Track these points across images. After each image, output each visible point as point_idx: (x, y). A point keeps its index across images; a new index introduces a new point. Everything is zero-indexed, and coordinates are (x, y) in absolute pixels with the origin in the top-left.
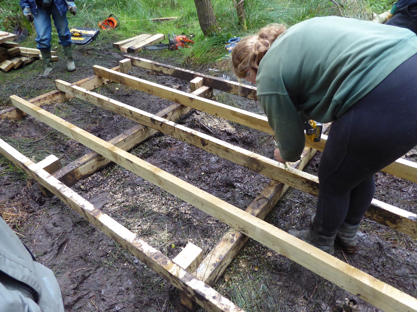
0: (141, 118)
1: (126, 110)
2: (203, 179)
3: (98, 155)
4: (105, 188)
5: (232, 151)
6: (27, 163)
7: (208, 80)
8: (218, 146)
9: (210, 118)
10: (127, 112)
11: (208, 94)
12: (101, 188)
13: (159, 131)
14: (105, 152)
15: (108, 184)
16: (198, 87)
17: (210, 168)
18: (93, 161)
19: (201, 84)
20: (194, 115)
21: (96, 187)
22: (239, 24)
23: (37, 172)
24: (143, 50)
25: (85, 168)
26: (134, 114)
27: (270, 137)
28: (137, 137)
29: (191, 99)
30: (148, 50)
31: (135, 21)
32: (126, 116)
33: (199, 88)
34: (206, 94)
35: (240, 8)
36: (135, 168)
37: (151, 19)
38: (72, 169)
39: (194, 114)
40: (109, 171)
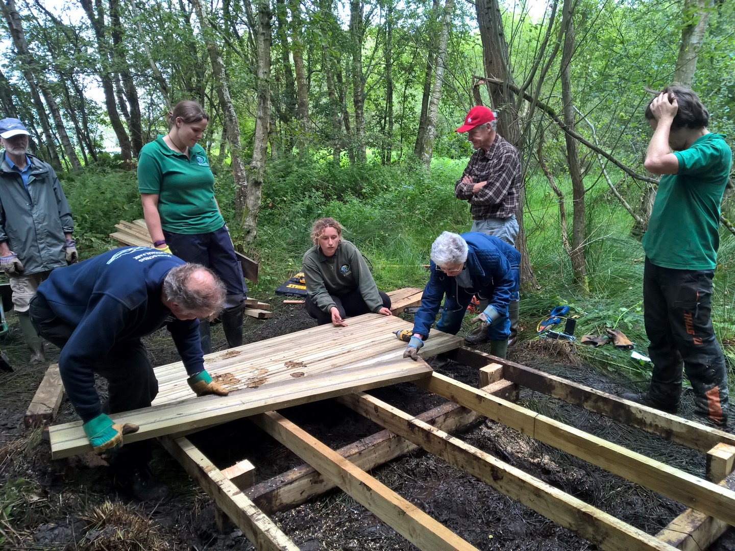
0: (392, 421)
1: (370, 405)
2: (491, 547)
3: (314, 472)
4: (316, 534)
5: (546, 496)
6: (207, 467)
7: (511, 370)
8: (522, 484)
9: (512, 437)
10: (371, 407)
11: (510, 393)
12: (309, 532)
13: (418, 445)
14: (328, 468)
15: (321, 528)
16: (492, 379)
17: (505, 529)
18: (305, 481)
19: (498, 375)
20: (482, 429)
21: (301, 530)
22: (575, 282)
23: (220, 483)
24: (405, 312)
25: (289, 491)
26: (381, 413)
27: (629, 488)
28: (380, 452)
29: (479, 397)
30: (413, 313)
31: (397, 266)
32: (367, 414)
33: (494, 381)
34: (507, 394)
35: (577, 256)
36: (374, 501)
37: (423, 266)
38: (271, 489)
39: (483, 427)
40: (326, 506)
